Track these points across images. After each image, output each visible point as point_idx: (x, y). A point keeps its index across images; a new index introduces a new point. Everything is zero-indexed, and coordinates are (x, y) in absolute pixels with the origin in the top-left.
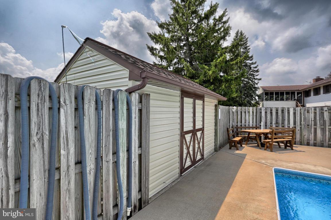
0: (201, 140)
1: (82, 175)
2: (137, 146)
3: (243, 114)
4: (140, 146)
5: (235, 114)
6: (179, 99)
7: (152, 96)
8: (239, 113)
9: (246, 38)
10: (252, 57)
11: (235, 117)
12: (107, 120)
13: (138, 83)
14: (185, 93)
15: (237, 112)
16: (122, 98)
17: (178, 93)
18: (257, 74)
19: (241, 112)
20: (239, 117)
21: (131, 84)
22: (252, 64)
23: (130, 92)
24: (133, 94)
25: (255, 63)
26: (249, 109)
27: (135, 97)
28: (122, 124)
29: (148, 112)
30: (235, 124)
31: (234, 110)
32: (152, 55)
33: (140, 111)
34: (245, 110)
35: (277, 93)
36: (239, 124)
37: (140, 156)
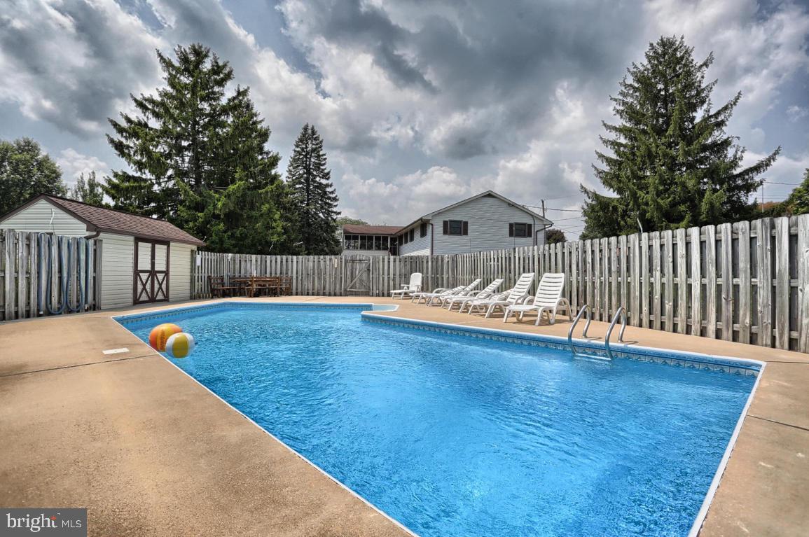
0: (165, 282)
1: (61, 278)
2: (92, 271)
3: (243, 263)
4: (95, 271)
5: (232, 262)
6: (133, 243)
7: (104, 241)
8: (237, 262)
9: (321, 140)
10: (328, 173)
11: (232, 266)
12: (74, 254)
13: (95, 233)
14: (139, 239)
15: (234, 260)
16: (83, 242)
17: (132, 238)
18: (335, 204)
19: (240, 261)
20: (237, 266)
21: (88, 234)
22: (327, 185)
23: (88, 238)
24: (90, 240)
25: (331, 186)
26: (251, 258)
27: (91, 242)
28: (83, 257)
29: (101, 251)
30: (231, 274)
31: (229, 258)
32: (119, 155)
33: (95, 250)
34: (246, 257)
35: (378, 238)
36: (237, 275)
37: (94, 278)
